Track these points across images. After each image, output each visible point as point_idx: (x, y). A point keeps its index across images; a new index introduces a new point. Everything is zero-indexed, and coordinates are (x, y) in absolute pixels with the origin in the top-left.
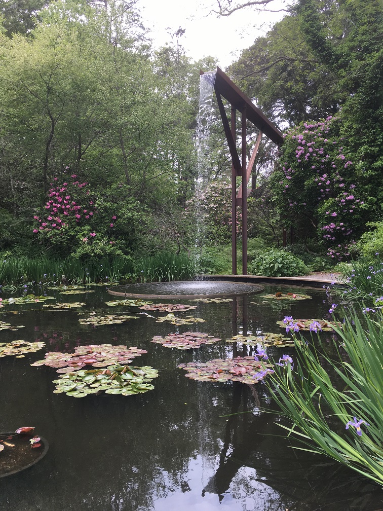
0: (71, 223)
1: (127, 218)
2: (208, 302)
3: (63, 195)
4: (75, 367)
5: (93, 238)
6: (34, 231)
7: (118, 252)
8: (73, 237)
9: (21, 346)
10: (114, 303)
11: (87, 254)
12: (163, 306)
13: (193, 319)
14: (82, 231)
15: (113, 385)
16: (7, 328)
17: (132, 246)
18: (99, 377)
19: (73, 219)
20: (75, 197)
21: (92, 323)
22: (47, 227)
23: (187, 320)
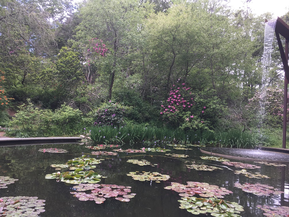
0: (180, 110)
1: (212, 108)
2: (268, 165)
3: (177, 94)
4: (189, 194)
5: (192, 118)
6: (161, 113)
7: (206, 128)
8: (181, 117)
9: (157, 176)
10: (205, 158)
11: (188, 127)
12: (237, 164)
13: (260, 175)
14: (186, 114)
15: (214, 211)
16: (149, 164)
17: (214, 125)
18: (205, 204)
19: (181, 107)
20: (183, 95)
21: (194, 168)
22: (168, 111)
23: (256, 175)
